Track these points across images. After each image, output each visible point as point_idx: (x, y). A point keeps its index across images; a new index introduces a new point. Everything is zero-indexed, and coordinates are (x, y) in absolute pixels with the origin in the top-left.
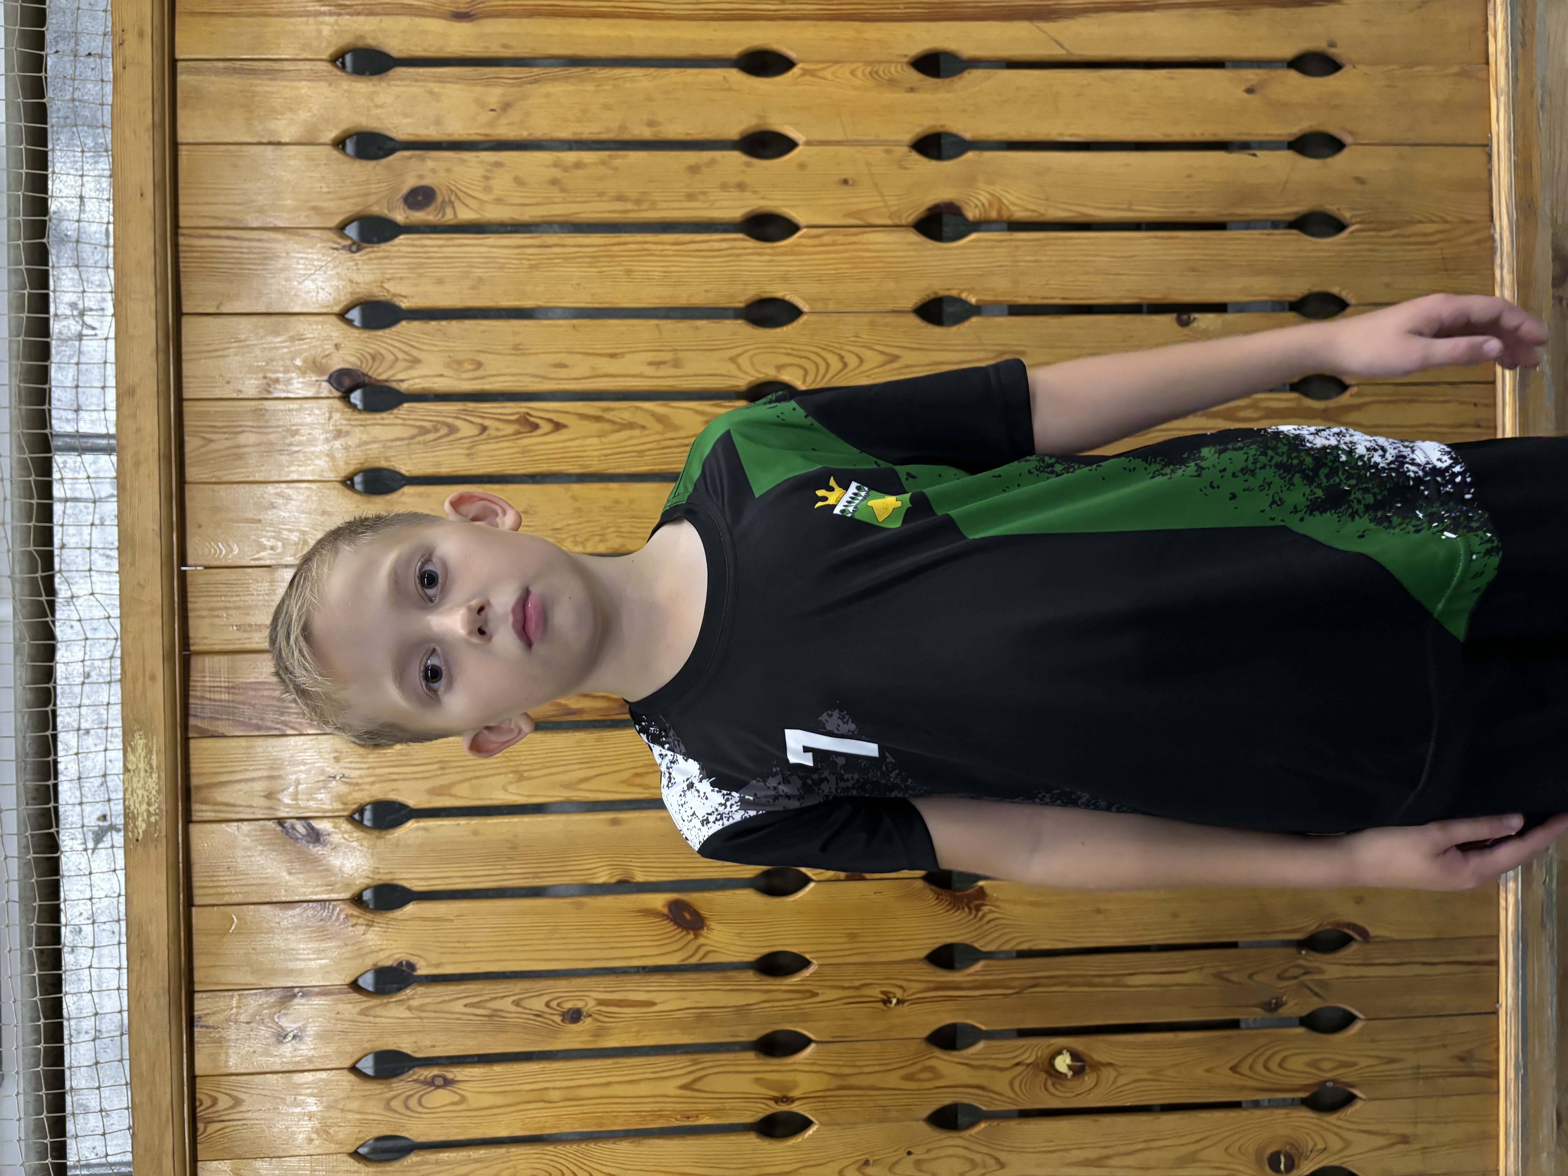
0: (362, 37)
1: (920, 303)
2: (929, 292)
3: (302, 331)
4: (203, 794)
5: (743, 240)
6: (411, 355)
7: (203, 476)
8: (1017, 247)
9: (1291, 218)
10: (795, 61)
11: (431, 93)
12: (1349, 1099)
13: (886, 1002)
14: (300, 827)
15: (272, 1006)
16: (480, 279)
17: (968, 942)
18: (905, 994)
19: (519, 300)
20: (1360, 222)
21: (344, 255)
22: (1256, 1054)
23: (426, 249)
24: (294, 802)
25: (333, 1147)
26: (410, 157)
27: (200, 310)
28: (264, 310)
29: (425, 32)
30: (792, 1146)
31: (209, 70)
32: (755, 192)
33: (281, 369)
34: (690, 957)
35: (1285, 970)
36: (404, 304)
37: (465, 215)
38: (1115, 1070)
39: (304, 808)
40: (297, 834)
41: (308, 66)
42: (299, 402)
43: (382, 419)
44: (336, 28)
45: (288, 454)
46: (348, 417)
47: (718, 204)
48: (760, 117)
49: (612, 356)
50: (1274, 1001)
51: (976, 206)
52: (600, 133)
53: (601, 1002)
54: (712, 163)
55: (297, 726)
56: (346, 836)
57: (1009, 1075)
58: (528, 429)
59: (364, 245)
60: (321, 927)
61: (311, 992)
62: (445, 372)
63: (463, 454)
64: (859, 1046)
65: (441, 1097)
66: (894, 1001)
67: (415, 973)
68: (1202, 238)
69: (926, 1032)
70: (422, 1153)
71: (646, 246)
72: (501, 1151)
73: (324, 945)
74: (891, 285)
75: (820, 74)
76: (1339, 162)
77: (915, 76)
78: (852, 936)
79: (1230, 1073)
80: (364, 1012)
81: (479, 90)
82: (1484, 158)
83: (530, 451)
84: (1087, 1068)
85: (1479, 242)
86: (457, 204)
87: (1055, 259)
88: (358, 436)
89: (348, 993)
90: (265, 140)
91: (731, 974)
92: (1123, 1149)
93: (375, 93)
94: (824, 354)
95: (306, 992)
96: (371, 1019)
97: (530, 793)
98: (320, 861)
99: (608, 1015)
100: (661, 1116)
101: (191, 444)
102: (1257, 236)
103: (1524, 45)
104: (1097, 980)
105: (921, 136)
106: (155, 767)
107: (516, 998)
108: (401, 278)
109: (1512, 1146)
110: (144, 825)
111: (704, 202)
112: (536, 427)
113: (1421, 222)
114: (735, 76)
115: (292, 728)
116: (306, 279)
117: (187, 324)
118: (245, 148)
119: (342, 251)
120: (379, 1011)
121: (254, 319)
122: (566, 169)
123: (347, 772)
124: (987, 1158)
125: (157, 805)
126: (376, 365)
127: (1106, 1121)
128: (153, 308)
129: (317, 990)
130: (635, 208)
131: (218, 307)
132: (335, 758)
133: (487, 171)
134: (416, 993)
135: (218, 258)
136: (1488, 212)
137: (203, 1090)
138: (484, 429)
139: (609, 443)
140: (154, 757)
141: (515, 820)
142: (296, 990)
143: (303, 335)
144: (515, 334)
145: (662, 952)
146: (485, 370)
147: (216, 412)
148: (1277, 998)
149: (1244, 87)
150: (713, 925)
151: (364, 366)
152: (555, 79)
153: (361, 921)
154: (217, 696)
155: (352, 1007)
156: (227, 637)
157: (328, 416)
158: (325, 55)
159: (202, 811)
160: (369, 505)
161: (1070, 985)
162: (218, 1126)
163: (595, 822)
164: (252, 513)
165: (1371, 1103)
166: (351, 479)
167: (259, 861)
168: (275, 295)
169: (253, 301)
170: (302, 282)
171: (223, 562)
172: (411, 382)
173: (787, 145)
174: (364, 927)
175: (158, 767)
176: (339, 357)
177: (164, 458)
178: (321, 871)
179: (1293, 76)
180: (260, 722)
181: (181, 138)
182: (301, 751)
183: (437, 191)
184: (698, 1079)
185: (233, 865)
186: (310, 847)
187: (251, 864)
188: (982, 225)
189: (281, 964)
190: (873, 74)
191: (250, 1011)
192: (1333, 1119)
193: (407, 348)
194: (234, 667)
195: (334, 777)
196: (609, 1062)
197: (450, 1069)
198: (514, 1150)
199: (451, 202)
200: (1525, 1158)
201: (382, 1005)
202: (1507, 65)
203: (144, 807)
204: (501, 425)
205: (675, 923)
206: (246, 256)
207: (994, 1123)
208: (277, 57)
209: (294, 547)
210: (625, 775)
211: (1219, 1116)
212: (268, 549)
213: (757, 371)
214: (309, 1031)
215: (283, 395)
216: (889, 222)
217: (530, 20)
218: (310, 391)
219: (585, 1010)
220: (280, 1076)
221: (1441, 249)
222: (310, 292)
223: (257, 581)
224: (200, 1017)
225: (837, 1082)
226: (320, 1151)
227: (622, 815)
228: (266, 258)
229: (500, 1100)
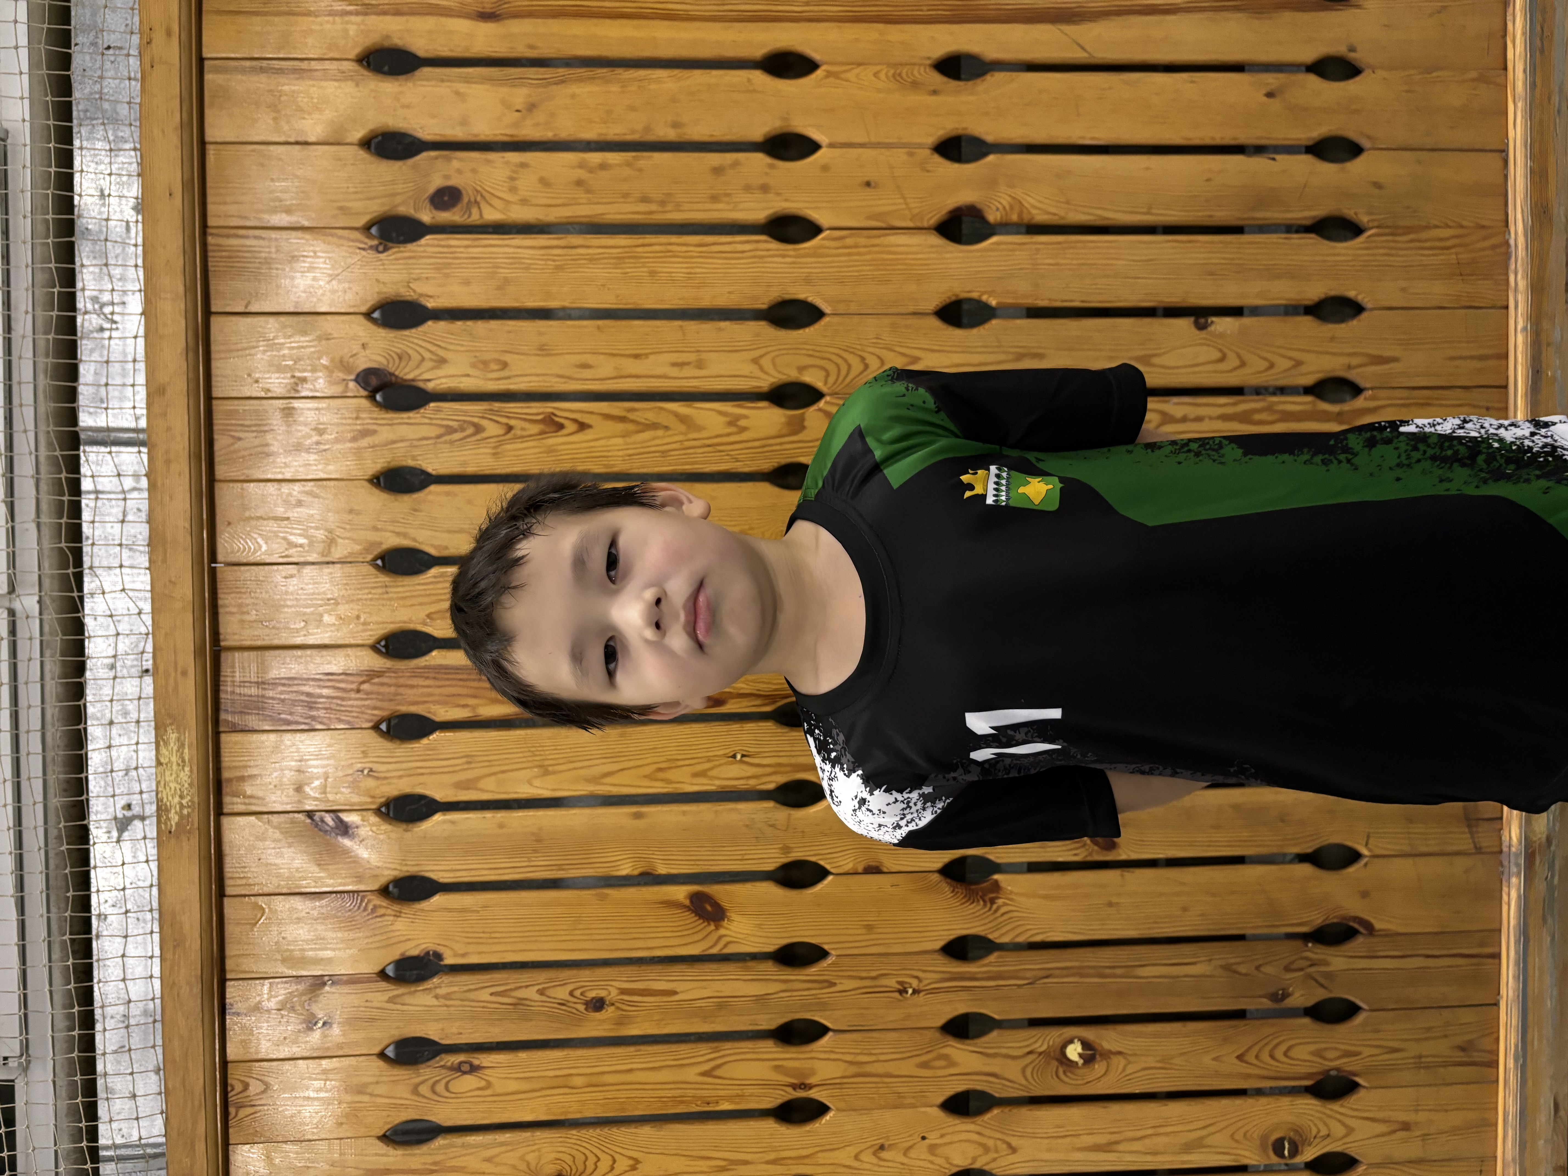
0: (388, 37)
1: (941, 305)
2: (950, 294)
3: (329, 331)
4: (234, 786)
5: (766, 241)
6: (437, 355)
7: (232, 474)
8: (1038, 250)
9: (1309, 222)
10: (819, 63)
11: (457, 93)
12: (1354, 1087)
13: (902, 992)
14: (329, 819)
15: (303, 994)
16: (506, 281)
17: (982, 934)
18: (921, 984)
19: (545, 301)
20: (1378, 227)
21: (372, 254)
22: (1262, 1043)
23: (452, 250)
24: (323, 796)
25: (362, 1131)
26: (436, 158)
27: (228, 309)
28: (292, 310)
29: (451, 32)
30: (809, 1132)
31: (236, 69)
32: (778, 194)
33: (309, 368)
34: (711, 947)
35: (1292, 963)
36: (430, 304)
37: (491, 215)
38: (1125, 1058)
39: (332, 801)
40: (325, 826)
41: (334, 65)
42: (327, 401)
43: (409, 418)
44: (362, 27)
45: (316, 453)
46: (375, 416)
47: (741, 206)
48: (784, 119)
49: (636, 356)
50: (1280, 992)
51: (998, 209)
52: (625, 134)
53: (623, 992)
54: (736, 164)
55: (325, 720)
56: (374, 828)
57: (1021, 1063)
58: (553, 429)
59: (391, 245)
60: (349, 917)
61: (340, 980)
62: (470, 371)
63: (488, 454)
64: (875, 1034)
65: (468, 1082)
66: (910, 991)
67: (442, 963)
68: (1221, 242)
69: (941, 1021)
70: (448, 1136)
71: (670, 248)
72: (526, 1135)
73: (352, 935)
74: (913, 287)
75: (843, 76)
76: (1357, 166)
77: (937, 79)
78: (869, 928)
79: (1236, 1061)
80: (391, 1000)
81: (504, 91)
82: (1500, 163)
83: (555, 451)
84: (1097, 1056)
85: (1494, 247)
86: (483, 205)
87: (1075, 262)
88: (385, 434)
89: (377, 981)
90: (292, 140)
91: (751, 964)
92: (1131, 1134)
93: (401, 93)
94: (845, 355)
95: (335, 980)
96: (399, 1007)
97: (555, 787)
98: (348, 853)
99: (630, 1003)
100: (682, 1102)
101: (221, 441)
102: (1274, 240)
103: (1542, 51)
104: (1108, 971)
105: (943, 139)
106: (187, 761)
107: (540, 987)
108: (427, 278)
109: (1510, 1133)
110: (177, 818)
111: (728, 203)
112: (561, 427)
113: (1437, 227)
114: (759, 77)
115: (321, 723)
116: (334, 279)
117: (215, 321)
118: (272, 148)
119: (369, 251)
120: (407, 999)
121: (282, 319)
122: (591, 170)
123: (375, 767)
124: (999, 1143)
125: (189, 798)
126: (403, 364)
127: (1116, 1109)
128: (183, 306)
129: (345, 978)
130: (660, 209)
131: (246, 307)
132: (363, 752)
133: (514, 172)
134: (441, 983)
135: (245, 258)
136: (1503, 217)
137: (235, 1075)
138: (510, 428)
139: (634, 443)
140: (186, 751)
141: (540, 813)
142: (326, 978)
143: (331, 334)
144: (541, 334)
145: (683, 942)
146: (511, 370)
147: (244, 410)
148: (1283, 990)
149: (1264, 92)
150: (733, 916)
151: (390, 366)
152: (580, 80)
153: (389, 912)
154: (246, 691)
155: (382, 994)
156: (256, 633)
157: (354, 415)
158: (353, 54)
159: (233, 804)
160: (397, 504)
161: (1082, 976)
162: (250, 1110)
163: (619, 815)
164: (280, 511)
165: (1374, 1091)
166: (378, 478)
167: (288, 852)
168: (303, 295)
169: (281, 301)
170: (329, 282)
171: (251, 559)
172: (438, 382)
173: (809, 147)
174: (391, 918)
175: (190, 760)
176: (366, 356)
177: (194, 456)
178: (350, 863)
179: (1313, 80)
180: (289, 717)
181: (208, 138)
182: (329, 746)
183: (464, 192)
184: (718, 1067)
185: (263, 856)
186: (340, 839)
187: (281, 855)
188: (1005, 227)
189: (310, 953)
190: (897, 77)
191: (280, 998)
192: (1336, 1106)
193: (433, 348)
194: (263, 663)
195: (362, 771)
196: (631, 1049)
197: (476, 1056)
198: (539, 1134)
199: (477, 203)
200: (1523, 1145)
201: (410, 993)
202: (1525, 71)
203: (177, 799)
204: (526, 425)
205: (697, 914)
206: (274, 256)
207: (1007, 1110)
208: (304, 56)
209: (322, 545)
210: (648, 770)
211: (1225, 1103)
212: (296, 546)
213: (780, 372)
214: (337, 1018)
215: (311, 394)
216: (911, 224)
217: (555, 21)
218: (336, 390)
219: (608, 999)
220: (311, 1061)
221: (1457, 254)
222: (337, 291)
223: (286, 578)
224: (232, 1005)
225: (854, 1069)
226: (349, 1135)
227: (645, 809)
228: (293, 257)
229: (524, 1086)
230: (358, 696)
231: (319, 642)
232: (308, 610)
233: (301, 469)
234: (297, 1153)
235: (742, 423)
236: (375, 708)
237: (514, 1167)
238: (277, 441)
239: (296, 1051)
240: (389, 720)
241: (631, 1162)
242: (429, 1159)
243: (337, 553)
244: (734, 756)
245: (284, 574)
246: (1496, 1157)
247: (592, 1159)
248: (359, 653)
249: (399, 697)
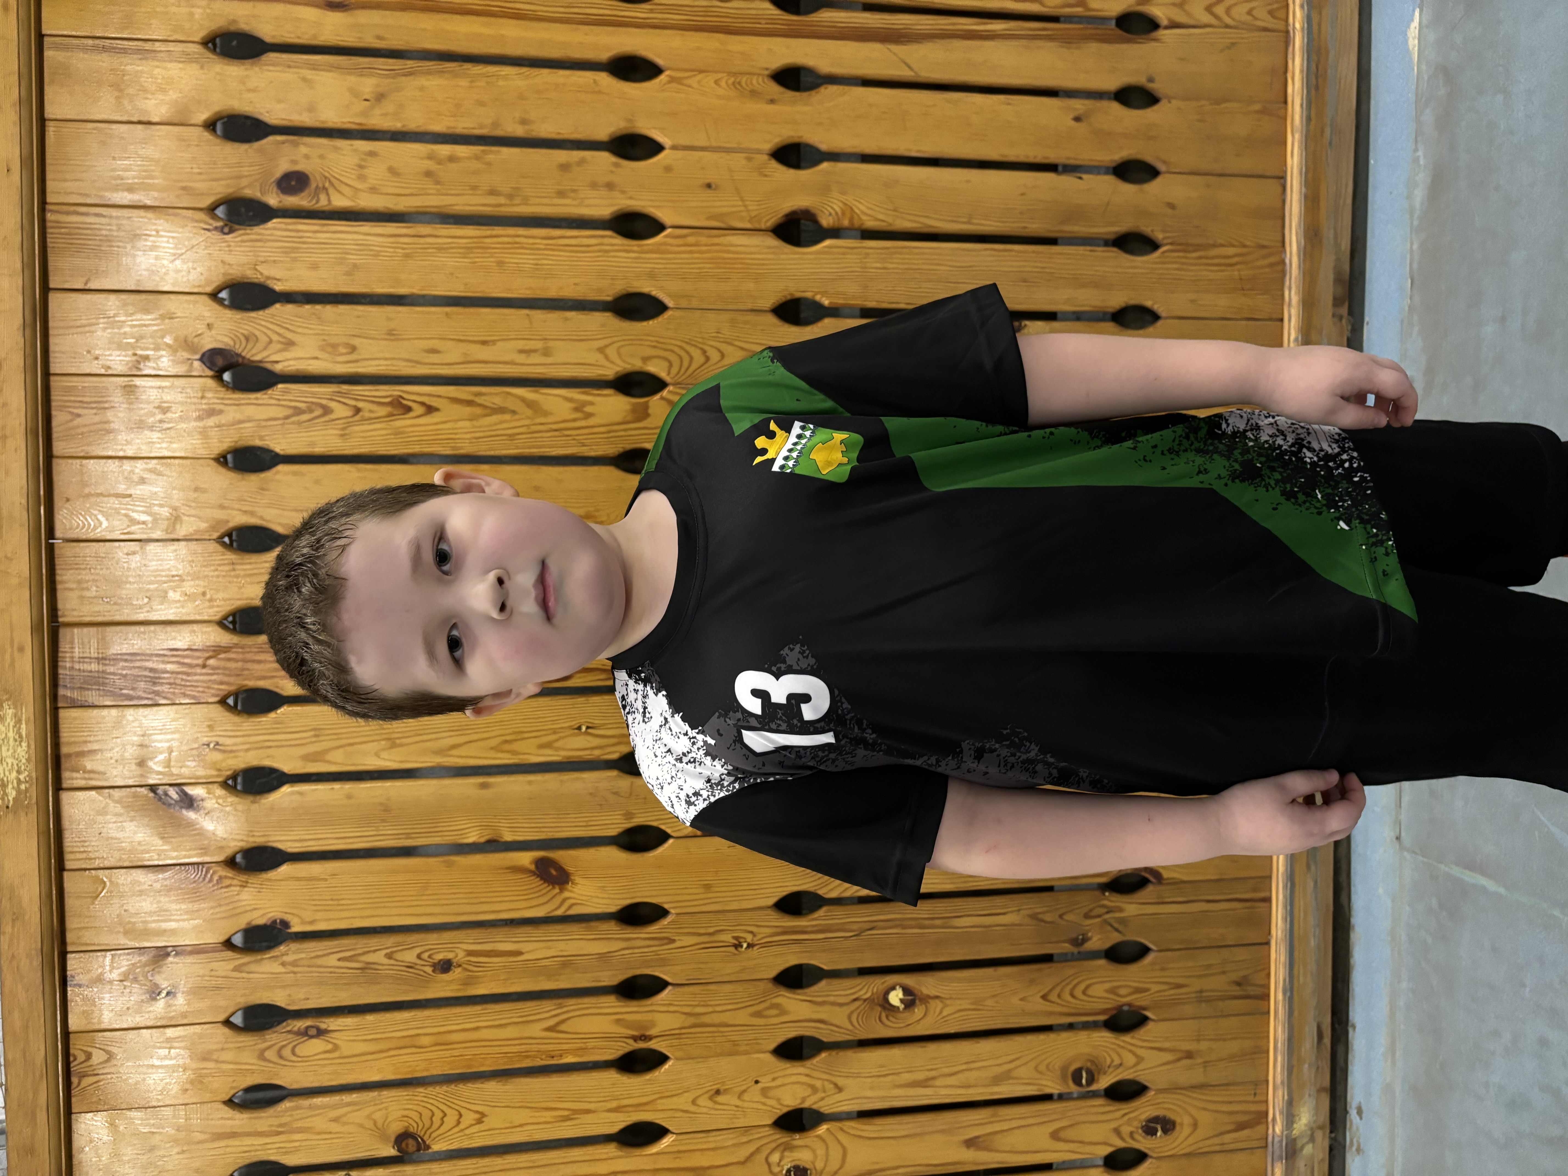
0: (234, 21)
1: (777, 304)
2: (786, 293)
3: (173, 310)
4: (74, 761)
5: (611, 237)
6: (285, 337)
7: (71, 450)
8: (867, 254)
9: (1112, 237)
10: (663, 68)
11: (304, 80)
12: (1144, 1020)
13: (738, 946)
14: (173, 793)
15: (145, 965)
16: (355, 266)
17: (812, 890)
18: (755, 939)
19: (394, 287)
20: (1171, 244)
21: (217, 235)
22: (1064, 984)
23: (301, 234)
24: (167, 769)
25: (207, 1097)
26: (283, 143)
27: (67, 286)
28: (133, 288)
29: (298, 20)
30: (649, 1080)
31: (78, 47)
32: (623, 192)
33: (152, 346)
34: (556, 909)
35: (1091, 910)
36: (278, 287)
37: (340, 202)
38: (942, 1002)
39: (177, 775)
40: (169, 800)
41: (180, 47)
42: (171, 379)
43: (257, 399)
44: (208, 11)
45: (159, 431)
46: (222, 396)
47: (587, 202)
48: (629, 121)
49: (484, 343)
50: (1081, 937)
51: (830, 214)
52: (473, 128)
53: (470, 953)
54: (582, 162)
55: (169, 695)
56: (220, 801)
57: (847, 1010)
58: (401, 411)
59: (237, 227)
60: (194, 888)
61: (185, 951)
62: (319, 354)
63: (335, 435)
64: (711, 987)
65: (315, 1046)
66: (745, 945)
67: (289, 931)
68: (1033, 252)
69: (774, 973)
70: (295, 1099)
71: (517, 240)
72: (374, 1094)
73: (196, 906)
74: (751, 286)
75: (686, 82)
76: (1154, 187)
77: (775, 89)
78: (707, 887)
79: (1041, 1001)
80: (237, 969)
81: (352, 79)
82: (1279, 189)
83: (403, 433)
84: (917, 1001)
85: (1271, 265)
86: (331, 191)
87: (901, 266)
88: (231, 414)
89: (222, 951)
90: (135, 119)
91: (593, 924)
92: (946, 1071)
93: (247, 76)
94: (688, 347)
95: (179, 951)
96: (244, 975)
97: (403, 759)
98: (193, 826)
99: (477, 964)
100: (527, 1057)
101: (59, 419)
102: (1081, 252)
103: (1317, 88)
104: (927, 922)
105: (780, 145)
106: (24, 736)
107: (388, 951)
108: (274, 261)
109: (1279, 1059)
110: (14, 793)
111: (574, 199)
112: (409, 409)
113: (1222, 245)
114: (604, 79)
115: (165, 698)
116: (178, 258)
117: (53, 298)
118: (114, 126)
119: (214, 232)
120: (253, 967)
121: (124, 296)
122: (440, 162)
123: (221, 740)
124: (826, 1083)
125: (27, 773)
126: (250, 346)
127: (932, 1048)
128: (20, 282)
129: (189, 948)
130: (508, 202)
131: (86, 284)
132: (209, 726)
133: (363, 160)
134: (288, 950)
135: (85, 235)
136: (1279, 238)
137: (77, 1047)
138: (358, 410)
139: (480, 427)
140: (23, 726)
141: (388, 784)
142: (170, 949)
143: (174, 313)
144: (389, 319)
145: (530, 905)
146: (359, 354)
147: (84, 387)
148: (1083, 935)
149: (1072, 116)
150: (577, 879)
151: (237, 346)
152: (429, 73)
153: (235, 882)
154: (86, 667)
155: (225, 964)
156: (96, 609)
157: (200, 395)
158: (198, 38)
159: (73, 779)
160: (244, 483)
161: (904, 927)
162: (94, 1079)
163: (466, 786)
164: (122, 488)
165: (1161, 1023)
166: (225, 457)
167: (130, 826)
168: (144, 273)
169: (122, 278)
170: (172, 261)
171: (91, 536)
172: (286, 364)
173: (654, 148)
174: (238, 888)
175: (27, 736)
176: (212, 337)
177: (31, 432)
178: (195, 835)
179: (1115, 107)
180: (131, 692)
181: (47, 115)
182: (173, 720)
183: (311, 177)
184: (563, 1022)
185: (104, 830)
186: (184, 812)
187: (123, 829)
188: (835, 233)
189: (154, 925)
190: (736, 85)
191: (123, 969)
192: (1127, 1038)
193: (282, 331)
194: (103, 639)
195: (208, 745)
196: (478, 1009)
197: (324, 1020)
198: (386, 1093)
199: (325, 189)
200: (1290, 1069)
201: (256, 961)
202: (1302, 105)
203: (14, 774)
204: (374, 407)
205: (542, 879)
206: (115, 234)
207: (834, 1053)
208: (147, 37)
209: (166, 522)
210: (495, 742)
211: (1030, 1038)
212: (139, 523)
213: (624, 362)
214: (182, 988)
215: (153, 372)
216: (749, 226)
217: (403, 13)
218: (181, 369)
219: (455, 961)
220: (154, 1030)
221: (1239, 270)
222: (181, 271)
223: (127, 554)
224: (73, 977)
225: (691, 1020)
226: (195, 1100)
227: (491, 780)
228: (135, 236)
229: (372, 1047)
230: (204, 671)
231: (163, 618)
232: (152, 587)
233: (143, 447)
234: (142, 1119)
235: (588, 409)
236: (221, 683)
237: (361, 1126)
238: (118, 416)
239: (138, 1020)
240: (236, 694)
241: (477, 1116)
242: (276, 1121)
243: (182, 531)
244: (579, 728)
245: (125, 551)
246: (1267, 1081)
247: (438, 1115)
248: (205, 629)
249: (246, 672)
